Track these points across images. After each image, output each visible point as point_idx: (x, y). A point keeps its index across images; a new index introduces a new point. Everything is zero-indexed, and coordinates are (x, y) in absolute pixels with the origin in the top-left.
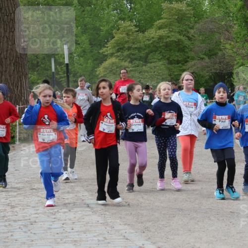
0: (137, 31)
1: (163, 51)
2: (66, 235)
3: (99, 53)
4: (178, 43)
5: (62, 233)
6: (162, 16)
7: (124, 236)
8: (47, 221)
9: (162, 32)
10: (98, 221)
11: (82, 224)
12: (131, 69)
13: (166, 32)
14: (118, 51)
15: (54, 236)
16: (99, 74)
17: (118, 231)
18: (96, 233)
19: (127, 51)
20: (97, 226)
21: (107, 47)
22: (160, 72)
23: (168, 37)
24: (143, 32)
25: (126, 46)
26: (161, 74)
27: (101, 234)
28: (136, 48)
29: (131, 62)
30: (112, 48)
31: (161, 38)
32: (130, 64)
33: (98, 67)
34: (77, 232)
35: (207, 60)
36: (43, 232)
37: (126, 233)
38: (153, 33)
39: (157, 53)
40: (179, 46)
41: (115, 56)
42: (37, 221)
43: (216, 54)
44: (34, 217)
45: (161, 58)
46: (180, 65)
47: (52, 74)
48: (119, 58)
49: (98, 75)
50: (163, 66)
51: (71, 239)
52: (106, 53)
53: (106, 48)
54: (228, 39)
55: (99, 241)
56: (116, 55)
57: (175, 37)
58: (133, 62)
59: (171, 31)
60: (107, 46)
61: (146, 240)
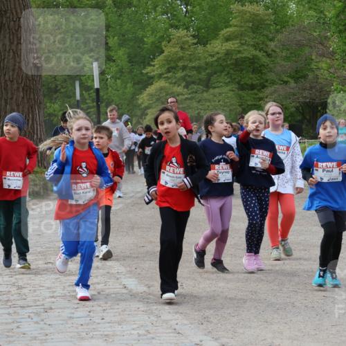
0: (196, 44)
1: (232, 71)
2: (94, 327)
3: (142, 73)
4: (253, 61)
5: (88, 324)
6: (231, 23)
7: (175, 329)
8: (68, 308)
9: (230, 45)
10: (139, 308)
11: (116, 312)
12: (186, 96)
13: (236, 46)
14: (169, 71)
15: (77, 328)
16: (142, 103)
17: (166, 321)
18: (135, 324)
19: (181, 71)
20: (137, 314)
21: (154, 66)
22: (226, 100)
23: (239, 52)
24: (205, 44)
25: (180, 64)
26: (229, 104)
27: (142, 326)
28: (194, 67)
29: (186, 87)
30: (160, 67)
31: (228, 53)
32: (185, 90)
33: (141, 93)
34: (109, 323)
35: (292, 84)
36: (61, 322)
37: (177, 324)
38: (218, 46)
39: (223, 74)
40: (253, 65)
41: (165, 78)
42: (53, 307)
43: (305, 77)
44: (49, 302)
45: (229, 82)
46: (256, 91)
47: (76, 103)
48: (170, 81)
49: (140, 105)
50: (232, 93)
51: (101, 333)
52: (152, 74)
53: (152, 67)
54: (323, 55)
55: (139, 335)
56: (166, 75)
57: (249, 52)
58: (190, 87)
59: (242, 44)
60: (153, 63)
61: (205, 335)
